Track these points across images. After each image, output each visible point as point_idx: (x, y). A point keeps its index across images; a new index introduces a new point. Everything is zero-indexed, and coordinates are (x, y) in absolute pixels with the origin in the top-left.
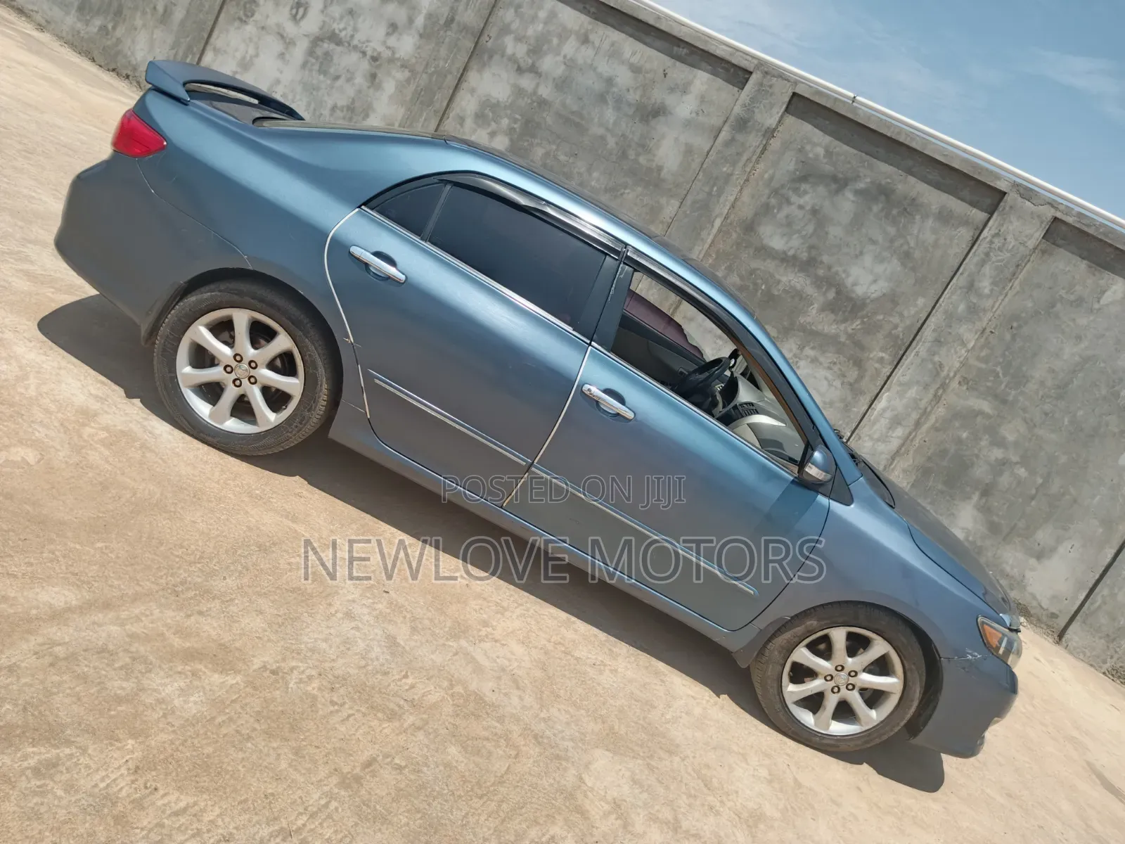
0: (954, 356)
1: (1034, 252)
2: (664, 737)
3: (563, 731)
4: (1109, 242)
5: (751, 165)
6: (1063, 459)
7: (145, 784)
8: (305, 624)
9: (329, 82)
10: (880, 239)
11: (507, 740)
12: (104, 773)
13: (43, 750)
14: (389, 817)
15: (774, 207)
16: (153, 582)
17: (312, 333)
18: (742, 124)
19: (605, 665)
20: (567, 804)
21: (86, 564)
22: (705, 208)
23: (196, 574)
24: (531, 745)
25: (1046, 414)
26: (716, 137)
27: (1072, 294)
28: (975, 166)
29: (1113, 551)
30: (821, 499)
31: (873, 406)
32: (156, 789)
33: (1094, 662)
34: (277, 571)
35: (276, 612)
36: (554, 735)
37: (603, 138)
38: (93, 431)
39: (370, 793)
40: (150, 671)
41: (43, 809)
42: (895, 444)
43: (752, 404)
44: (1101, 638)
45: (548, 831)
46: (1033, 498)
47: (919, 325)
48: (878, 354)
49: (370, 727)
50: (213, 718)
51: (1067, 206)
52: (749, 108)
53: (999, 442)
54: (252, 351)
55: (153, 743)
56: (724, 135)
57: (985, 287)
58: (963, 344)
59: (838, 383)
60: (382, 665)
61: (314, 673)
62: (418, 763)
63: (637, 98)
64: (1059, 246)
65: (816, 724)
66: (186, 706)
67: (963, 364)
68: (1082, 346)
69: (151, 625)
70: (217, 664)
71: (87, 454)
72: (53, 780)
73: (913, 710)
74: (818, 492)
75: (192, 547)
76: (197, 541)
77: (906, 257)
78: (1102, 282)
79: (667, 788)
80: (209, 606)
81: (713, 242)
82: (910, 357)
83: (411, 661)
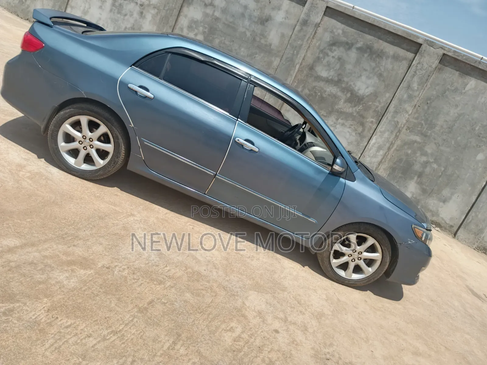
0: (403, 118)
1: (435, 69)
2: (280, 285)
3: (235, 285)
4: (468, 62)
5: (310, 40)
6: (452, 159)
7: (52, 316)
8: (121, 248)
9: (122, 17)
10: (368, 68)
11: (211, 289)
12: (34, 313)
13: (7, 305)
14: (160, 323)
15: (321, 58)
16: (52, 234)
17: (115, 124)
18: (305, 23)
19: (254, 257)
20: (238, 313)
21: (23, 228)
22: (291, 61)
23: (72, 230)
24: (222, 291)
25: (444, 140)
26: (294, 29)
27: (453, 87)
28: (407, 33)
29: (476, 197)
30: (342, 180)
31: (369, 142)
32: (57, 318)
33: (470, 244)
34: (108, 227)
35: (108, 243)
36: (232, 286)
37: (245, 33)
38: (24, 173)
39: (151, 315)
40: (53, 271)
41: (8, 328)
42: (379, 158)
43: (312, 143)
44: (472, 234)
45: (230, 325)
46: (440, 176)
47: (387, 105)
48: (370, 119)
49: (151, 288)
50: (81, 288)
51: (448, 48)
52: (308, 15)
53: (425, 154)
54: (90, 134)
55: (55, 299)
56: (297, 28)
57: (415, 87)
58: (407, 112)
59: (354, 134)
60: (156, 262)
61: (125, 267)
62: (172, 301)
63: (258, 13)
64: (446, 66)
65: (346, 275)
66: (69, 284)
67: (407, 121)
68: (459, 109)
69: (53, 252)
70: (82, 266)
71: (22, 183)
72: (12, 316)
73: (387, 266)
74: (340, 177)
75: (70, 219)
76: (72, 216)
77: (380, 75)
78: (466, 81)
79: (282, 305)
80: (78, 242)
81: (296, 76)
82: (384, 120)
83: (168, 260)
